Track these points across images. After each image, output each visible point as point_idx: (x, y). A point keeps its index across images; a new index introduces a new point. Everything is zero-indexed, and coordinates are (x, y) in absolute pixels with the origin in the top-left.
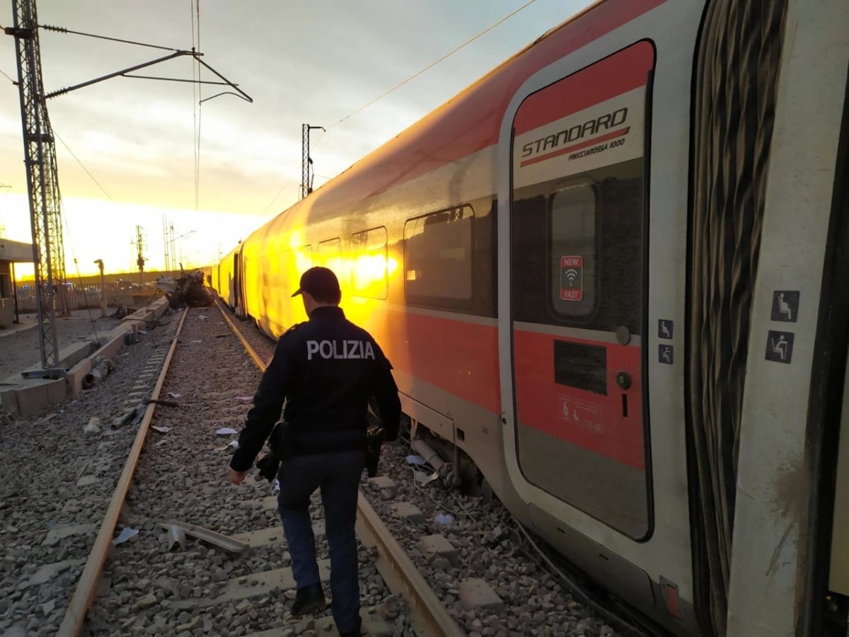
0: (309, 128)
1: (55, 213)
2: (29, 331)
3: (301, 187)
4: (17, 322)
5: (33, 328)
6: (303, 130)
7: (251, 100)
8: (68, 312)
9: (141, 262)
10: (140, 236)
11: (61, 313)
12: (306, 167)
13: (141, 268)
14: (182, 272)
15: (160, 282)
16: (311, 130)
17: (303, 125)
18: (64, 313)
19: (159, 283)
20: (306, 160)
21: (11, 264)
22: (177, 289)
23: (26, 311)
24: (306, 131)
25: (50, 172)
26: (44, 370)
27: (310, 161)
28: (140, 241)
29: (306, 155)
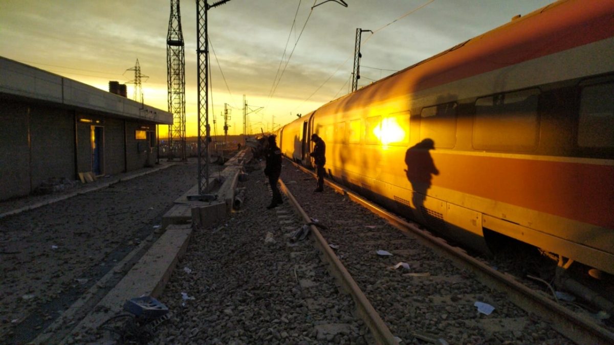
0: (361, 31)
1: (182, 93)
2: (166, 169)
3: (352, 75)
4: (157, 163)
5: (168, 168)
6: (357, 33)
7: (346, 5)
8: (186, 158)
9: (226, 128)
10: (227, 110)
11: (182, 159)
12: (357, 59)
13: (226, 132)
14: (263, 134)
15: (248, 140)
16: (362, 33)
17: (357, 29)
18: (183, 159)
19: (247, 142)
20: (357, 55)
21: (157, 125)
22: (259, 146)
23: (163, 157)
24: (359, 33)
25: (181, 66)
26: (200, 195)
27: (360, 55)
28: (226, 113)
29: (357, 51)
